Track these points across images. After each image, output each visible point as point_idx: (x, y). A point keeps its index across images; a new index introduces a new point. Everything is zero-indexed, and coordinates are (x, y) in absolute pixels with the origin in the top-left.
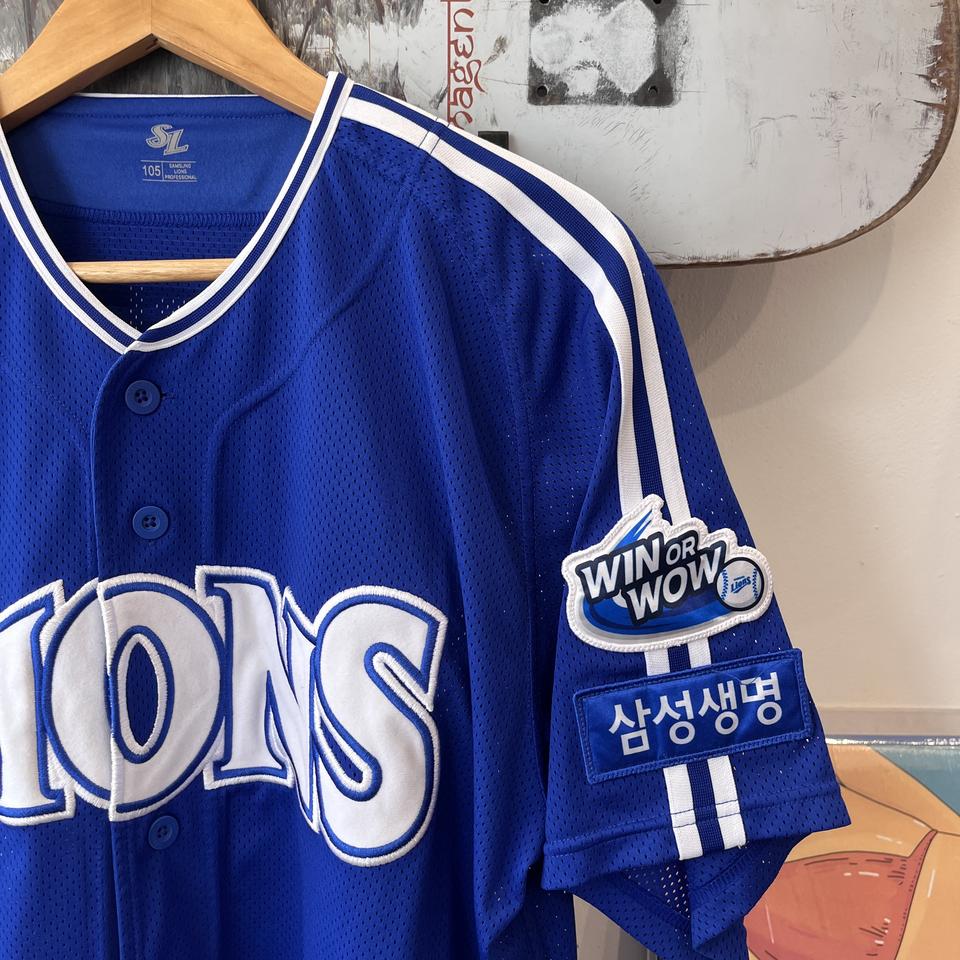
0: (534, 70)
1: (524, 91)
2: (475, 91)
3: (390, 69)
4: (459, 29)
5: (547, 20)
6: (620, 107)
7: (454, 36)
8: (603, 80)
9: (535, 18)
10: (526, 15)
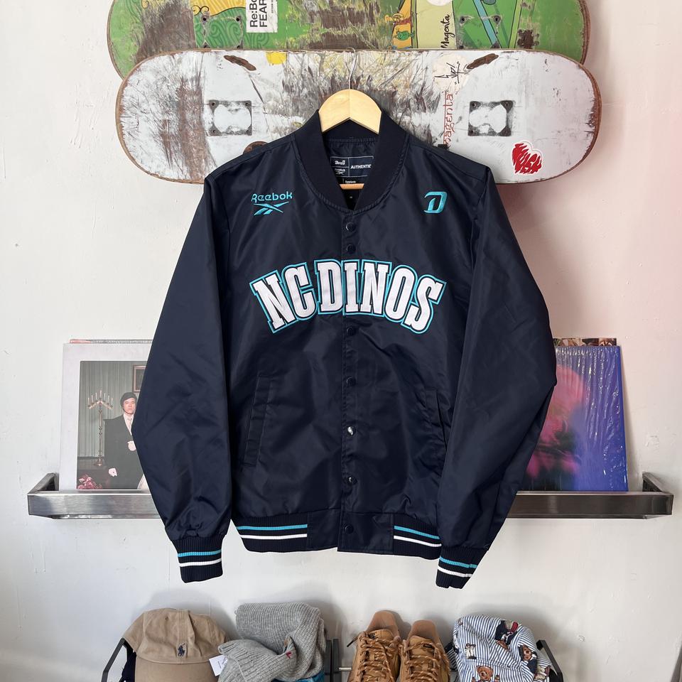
0: (470, 126)
1: (467, 132)
2: (452, 132)
3: (427, 126)
4: (448, 114)
5: (474, 112)
6: (495, 137)
7: (447, 116)
8: (490, 129)
9: (471, 111)
10: (468, 110)
